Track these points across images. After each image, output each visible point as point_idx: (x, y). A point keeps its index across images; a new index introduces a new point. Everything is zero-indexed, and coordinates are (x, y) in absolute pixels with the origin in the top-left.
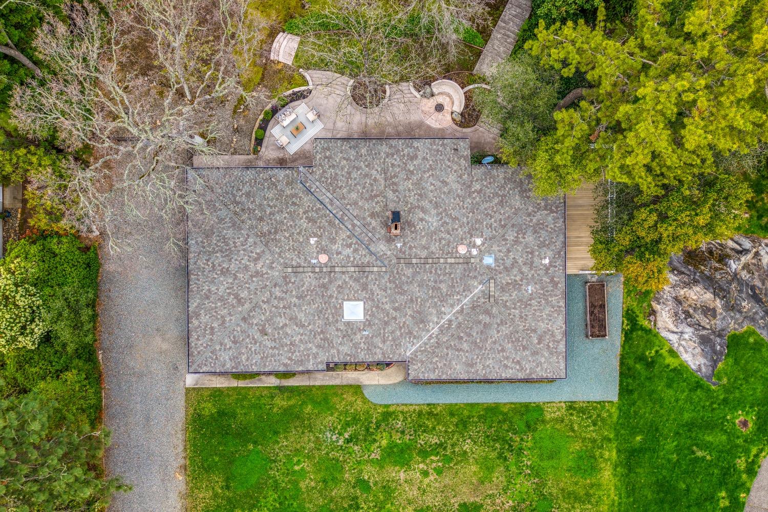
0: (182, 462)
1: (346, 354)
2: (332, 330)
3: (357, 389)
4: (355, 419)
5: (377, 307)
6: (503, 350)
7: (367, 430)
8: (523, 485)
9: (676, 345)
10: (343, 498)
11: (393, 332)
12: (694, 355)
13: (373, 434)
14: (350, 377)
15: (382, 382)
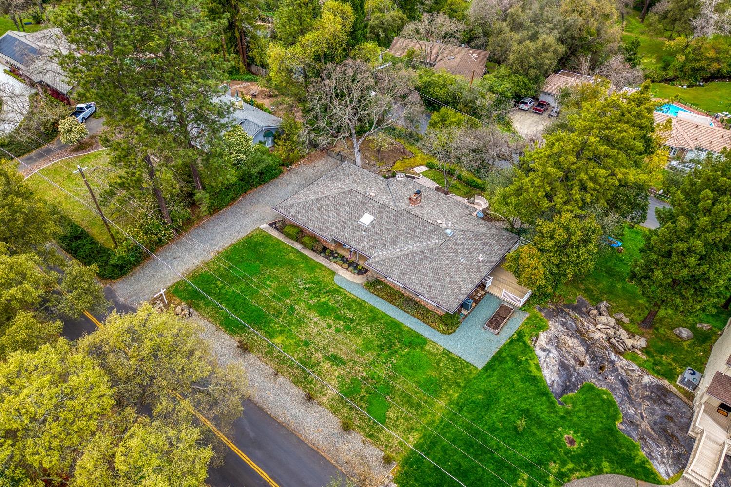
0: (221, 250)
1: (346, 238)
2: (349, 224)
3: (334, 273)
4: (319, 283)
5: (379, 224)
7: (320, 290)
8: (381, 371)
9: (543, 361)
12: (552, 372)
13: (321, 293)
14: (335, 267)
15: (349, 278)
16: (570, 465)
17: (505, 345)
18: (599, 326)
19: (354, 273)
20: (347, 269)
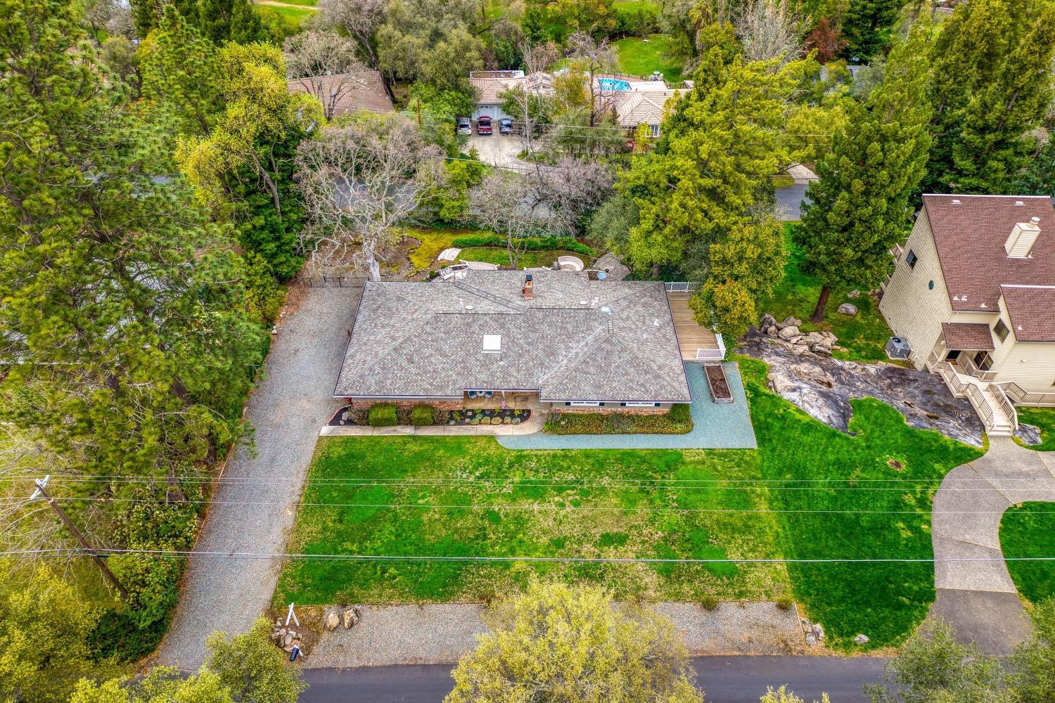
0: (296, 499)
1: (483, 382)
2: (472, 360)
3: (492, 438)
4: (487, 461)
5: (513, 342)
6: (626, 374)
7: (500, 469)
8: (672, 517)
9: (801, 403)
10: (469, 529)
11: (526, 363)
12: (819, 408)
13: (505, 472)
14: (485, 429)
15: (517, 433)
16: (918, 488)
17: (751, 409)
19: (517, 424)
20: (503, 423)
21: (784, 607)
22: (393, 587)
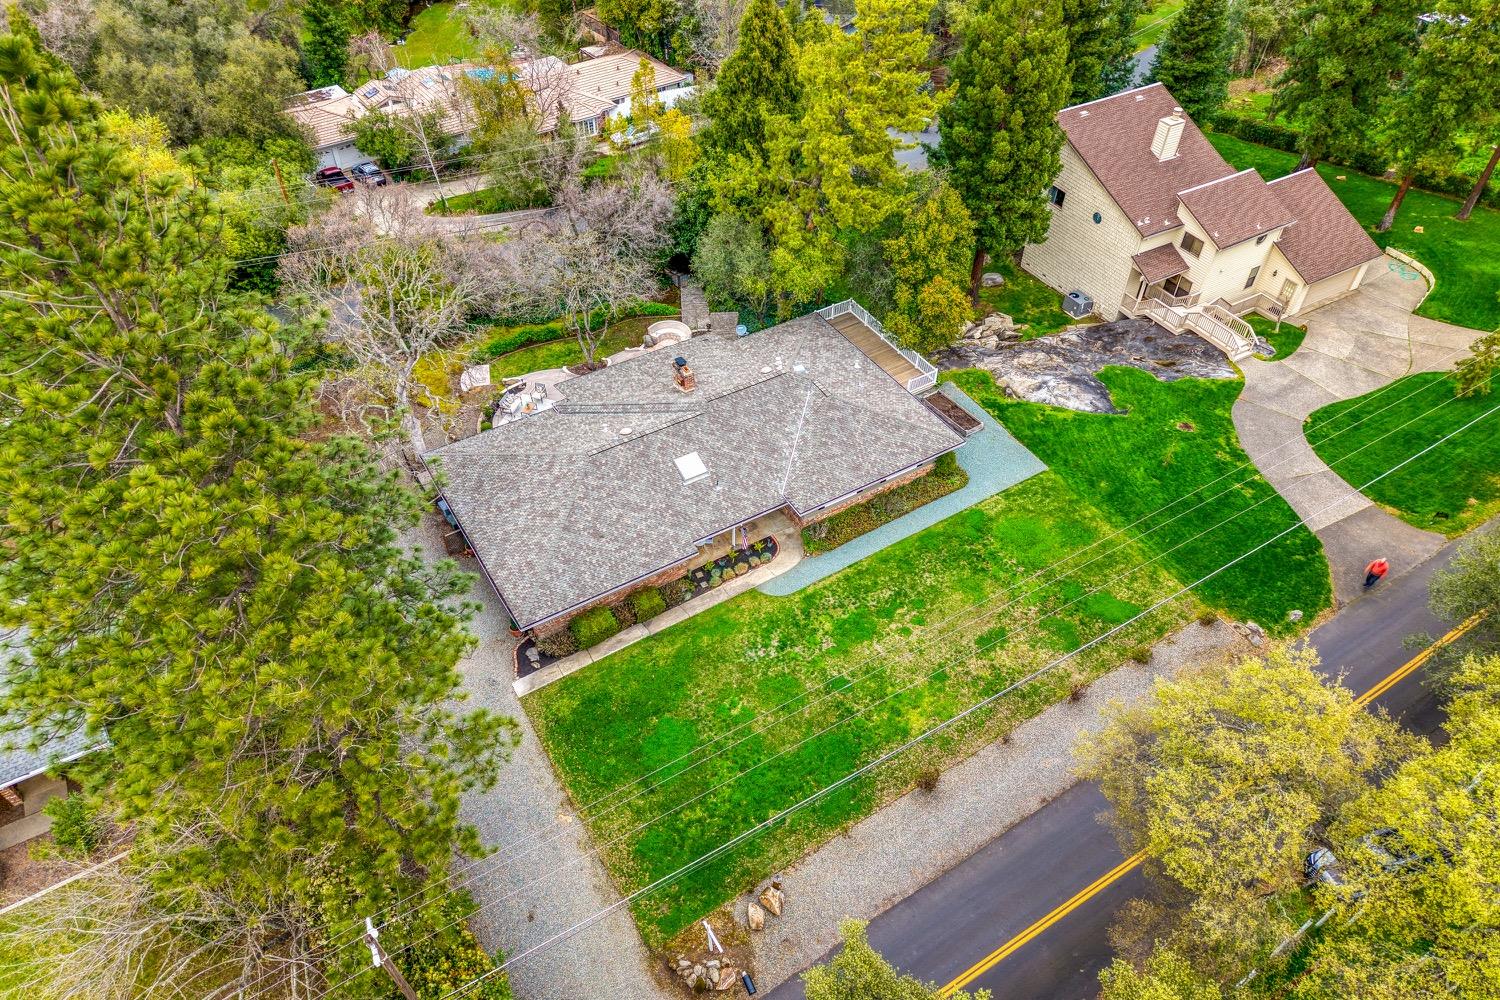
0: (561, 795)
1: (712, 522)
2: (678, 499)
3: (753, 593)
4: (773, 624)
5: (716, 454)
6: (878, 439)
7: (797, 625)
8: (1029, 584)
9: (1054, 400)
10: (823, 714)
11: (749, 475)
12: (1077, 397)
13: (806, 626)
14: (736, 586)
15: (779, 572)
16: (1222, 441)
17: (1007, 427)
18: (977, 335)
19: (769, 561)
20: (751, 567)
21: (1207, 622)
22: (792, 831)
